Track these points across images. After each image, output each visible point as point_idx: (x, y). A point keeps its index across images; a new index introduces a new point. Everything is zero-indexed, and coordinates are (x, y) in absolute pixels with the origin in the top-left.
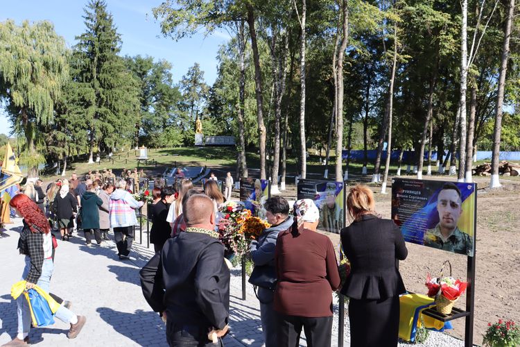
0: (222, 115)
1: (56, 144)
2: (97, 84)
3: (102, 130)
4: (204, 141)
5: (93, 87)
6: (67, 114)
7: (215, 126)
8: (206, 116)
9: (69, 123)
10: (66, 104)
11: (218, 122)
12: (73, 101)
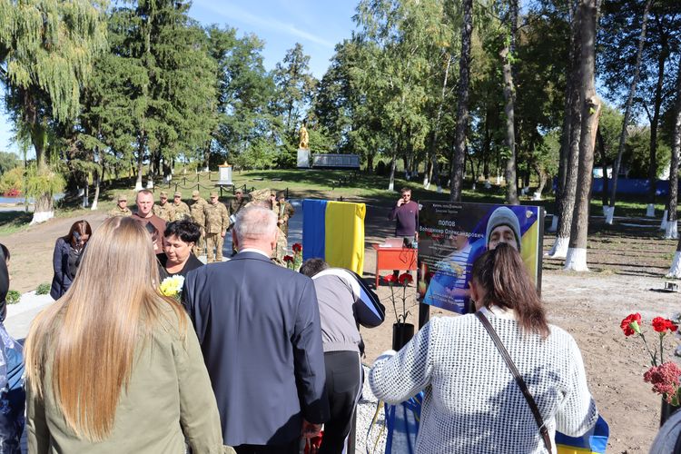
0: (338, 122)
1: (82, 157)
2: (151, 60)
3: (158, 135)
4: (311, 161)
5: (145, 64)
6: (101, 107)
7: (325, 139)
8: (312, 123)
9: (105, 121)
10: (100, 90)
11: (331, 133)
12: (113, 85)
